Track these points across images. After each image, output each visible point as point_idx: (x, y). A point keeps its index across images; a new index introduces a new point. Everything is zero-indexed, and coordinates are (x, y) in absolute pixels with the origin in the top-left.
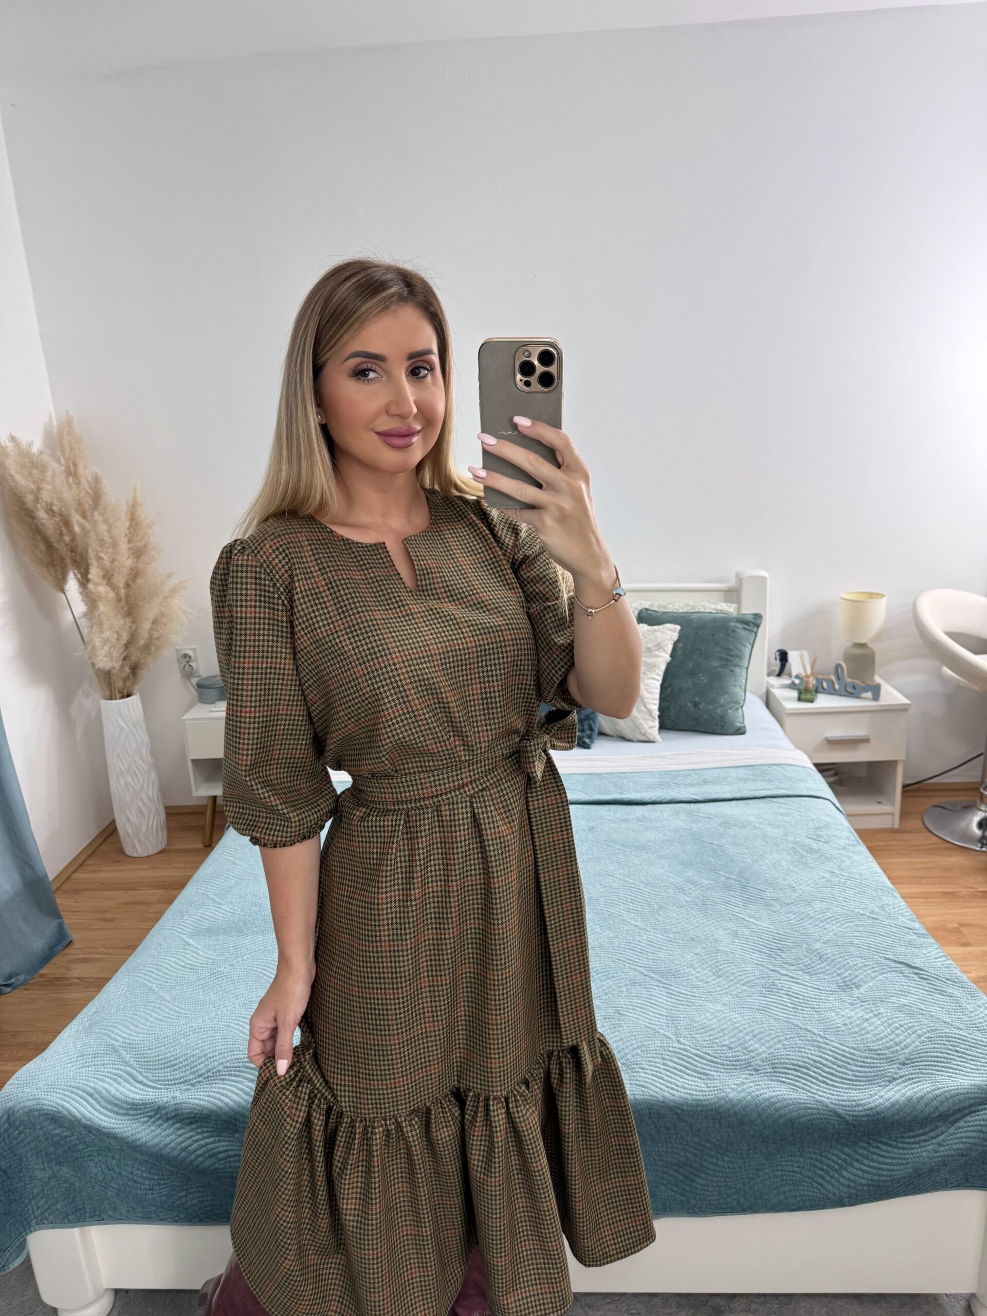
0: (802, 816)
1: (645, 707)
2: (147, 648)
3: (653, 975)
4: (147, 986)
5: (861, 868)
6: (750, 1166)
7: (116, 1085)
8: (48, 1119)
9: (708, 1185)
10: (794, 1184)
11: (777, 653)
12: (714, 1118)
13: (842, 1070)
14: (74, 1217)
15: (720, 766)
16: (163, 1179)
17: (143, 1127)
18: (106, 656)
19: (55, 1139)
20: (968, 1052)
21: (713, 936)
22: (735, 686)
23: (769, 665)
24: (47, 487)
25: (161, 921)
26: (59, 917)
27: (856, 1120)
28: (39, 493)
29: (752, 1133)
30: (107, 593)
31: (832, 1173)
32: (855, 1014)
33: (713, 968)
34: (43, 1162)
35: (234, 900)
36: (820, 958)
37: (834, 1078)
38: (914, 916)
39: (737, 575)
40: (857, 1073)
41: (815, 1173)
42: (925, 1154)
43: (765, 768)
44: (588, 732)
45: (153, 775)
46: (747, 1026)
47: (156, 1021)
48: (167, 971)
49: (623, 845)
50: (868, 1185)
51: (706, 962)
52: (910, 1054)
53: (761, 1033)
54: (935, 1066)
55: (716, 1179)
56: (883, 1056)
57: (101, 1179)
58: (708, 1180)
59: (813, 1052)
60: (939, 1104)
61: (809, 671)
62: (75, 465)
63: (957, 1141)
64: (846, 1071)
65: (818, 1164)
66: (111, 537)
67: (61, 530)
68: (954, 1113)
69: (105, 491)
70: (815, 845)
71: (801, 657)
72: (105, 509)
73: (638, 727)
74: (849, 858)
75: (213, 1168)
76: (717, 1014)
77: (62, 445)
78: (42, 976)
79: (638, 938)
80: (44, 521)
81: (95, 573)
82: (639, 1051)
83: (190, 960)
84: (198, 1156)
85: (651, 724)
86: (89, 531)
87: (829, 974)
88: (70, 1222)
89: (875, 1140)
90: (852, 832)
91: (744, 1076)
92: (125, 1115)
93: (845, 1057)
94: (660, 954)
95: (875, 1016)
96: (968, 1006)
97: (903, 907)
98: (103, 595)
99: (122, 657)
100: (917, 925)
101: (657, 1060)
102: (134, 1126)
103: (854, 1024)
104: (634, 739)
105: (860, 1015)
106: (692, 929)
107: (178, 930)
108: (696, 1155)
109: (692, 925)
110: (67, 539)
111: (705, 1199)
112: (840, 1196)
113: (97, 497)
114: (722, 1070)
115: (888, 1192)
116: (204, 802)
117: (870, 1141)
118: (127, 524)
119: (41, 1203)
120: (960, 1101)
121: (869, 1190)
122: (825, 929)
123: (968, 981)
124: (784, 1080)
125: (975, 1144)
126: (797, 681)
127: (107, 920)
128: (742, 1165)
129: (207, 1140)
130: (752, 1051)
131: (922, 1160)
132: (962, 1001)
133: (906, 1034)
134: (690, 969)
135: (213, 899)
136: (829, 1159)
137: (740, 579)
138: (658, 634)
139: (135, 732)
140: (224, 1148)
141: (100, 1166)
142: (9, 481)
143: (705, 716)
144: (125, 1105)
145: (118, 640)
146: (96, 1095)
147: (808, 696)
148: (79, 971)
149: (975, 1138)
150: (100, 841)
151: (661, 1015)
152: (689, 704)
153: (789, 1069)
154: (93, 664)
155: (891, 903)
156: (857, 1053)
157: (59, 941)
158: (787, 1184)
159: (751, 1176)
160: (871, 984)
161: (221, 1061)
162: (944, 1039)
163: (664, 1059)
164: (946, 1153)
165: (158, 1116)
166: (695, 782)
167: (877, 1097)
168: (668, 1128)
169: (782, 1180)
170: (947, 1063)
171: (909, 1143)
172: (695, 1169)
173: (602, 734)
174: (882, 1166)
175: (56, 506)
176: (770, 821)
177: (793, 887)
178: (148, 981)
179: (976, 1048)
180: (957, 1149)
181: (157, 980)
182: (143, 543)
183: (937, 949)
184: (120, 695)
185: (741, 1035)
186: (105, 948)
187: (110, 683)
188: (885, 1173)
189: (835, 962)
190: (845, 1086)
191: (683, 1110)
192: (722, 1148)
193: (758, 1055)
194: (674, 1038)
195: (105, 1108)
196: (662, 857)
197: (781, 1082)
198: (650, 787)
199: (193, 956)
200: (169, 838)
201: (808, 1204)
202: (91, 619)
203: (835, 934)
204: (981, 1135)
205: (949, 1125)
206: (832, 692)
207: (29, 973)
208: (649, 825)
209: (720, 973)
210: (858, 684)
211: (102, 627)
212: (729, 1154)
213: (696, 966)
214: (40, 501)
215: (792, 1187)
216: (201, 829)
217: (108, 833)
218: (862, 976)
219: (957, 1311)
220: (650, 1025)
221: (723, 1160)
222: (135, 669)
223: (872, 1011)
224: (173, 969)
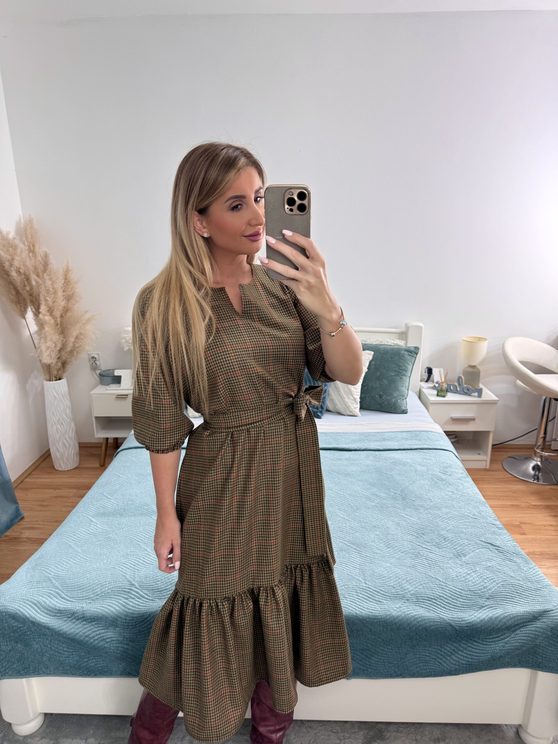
0: (436, 460)
1: (352, 396)
2: (71, 352)
3: (352, 546)
4: (68, 544)
5: (469, 490)
6: (402, 652)
7: (49, 599)
8: (11, 617)
9: (378, 662)
10: (425, 662)
11: (426, 369)
12: (384, 626)
13: (455, 601)
14: (23, 672)
15: (393, 431)
16: (75, 651)
17: (64, 623)
18: (48, 356)
19: (14, 629)
20: (524, 593)
21: (386, 525)
22: (402, 386)
23: (421, 377)
24: (17, 258)
25: (76, 508)
26: (17, 503)
27: (461, 629)
28: (13, 262)
29: (404, 634)
30: (50, 321)
31: (446, 657)
32: (462, 571)
33: (386, 543)
34: (7, 641)
35: (118, 497)
36: (445, 539)
37: (449, 605)
38: (497, 518)
39: (406, 325)
40: (462, 603)
41: (438, 657)
42: (497, 648)
43: (417, 433)
44: (320, 409)
45: (73, 425)
46: (403, 575)
47: (73, 564)
48: (79, 536)
49: (338, 473)
50: (466, 664)
51: (382, 540)
52: (492, 593)
53: (411, 579)
54: (504, 600)
55: (383, 658)
56: (477, 594)
57: (39, 651)
58: (379, 659)
59: (439, 591)
60: (506, 621)
61: (443, 380)
62: (33, 246)
63: (515, 641)
64: (456, 602)
65: (439, 652)
66: (53, 288)
67: (25, 283)
68: (514, 626)
69: (51, 262)
71: (440, 372)
72: (50, 272)
73: (348, 407)
74: (462, 484)
75: (103, 647)
76: (387, 568)
77: (26, 234)
78: (6, 536)
79: (345, 525)
80: (15, 278)
81: (43, 309)
82: (343, 587)
83: (93, 530)
84: (95, 640)
85: (355, 406)
86: (41, 285)
87: (449, 548)
88: (21, 675)
89: (471, 640)
90: (464, 470)
91: (401, 603)
92: (54, 616)
93: (456, 594)
94: (356, 534)
95: (474, 572)
96: (524, 568)
97: (491, 512)
98: (48, 321)
99: (57, 357)
100: (498, 523)
101: (353, 593)
102: (59, 622)
103: (462, 576)
104: (346, 414)
105: (465, 571)
106: (375, 521)
107: (86, 513)
109: (375, 518)
110: (28, 288)
112: (451, 670)
113: (46, 265)
114: (389, 600)
115: (477, 668)
116: (101, 441)
117: (468, 640)
118: (63, 281)
119: (5, 664)
120: (518, 620)
121: (466, 667)
122: (448, 523)
123: (524, 554)
124: (423, 606)
125: (525, 643)
126: (437, 385)
127: (44, 506)
128: (398, 651)
129: (101, 632)
130: (406, 590)
131: (496, 651)
132: (521, 565)
134: (373, 543)
135: (106, 496)
136: (446, 649)
137: (407, 327)
139: (63, 400)
140: (110, 636)
141: (40, 644)
143: (386, 403)
144: (54, 611)
145: (55, 347)
146: (38, 605)
147: (442, 394)
148: (27, 534)
149: (525, 640)
150: (41, 461)
151: (356, 568)
152: (377, 396)
153: (425, 600)
154: (40, 361)
155: (484, 510)
156: (463, 592)
157: (16, 517)
158: (422, 662)
159: (402, 657)
160: (472, 554)
161: (110, 587)
162: (511, 586)
163: (357, 592)
164: (509, 648)
165: (73, 617)
166: (378, 439)
167: (473, 616)
168: (358, 630)
169: (419, 660)
170: (512, 599)
171: (489, 642)
172: (372, 652)
173: (328, 411)
174: (474, 654)
175: (22, 269)
176: (419, 462)
177: (431, 500)
178: (69, 541)
179: (528, 591)
180: (515, 646)
181: (74, 541)
182: (71, 293)
183: (508, 536)
184: (55, 379)
185: (400, 580)
186: (42, 521)
187: (50, 371)
188: (476, 658)
189: (453, 542)
190: (456, 610)
191: (367, 621)
192: (387, 642)
193: (409, 591)
194: (363, 581)
195: (43, 612)
196: (359, 480)
197: (421, 607)
198: (354, 441)
199: (94, 528)
200: (80, 460)
201: (433, 674)
202: (40, 335)
203: (453, 526)
204: (528, 638)
205: (512, 633)
206: (456, 392)
208: (352, 462)
209: (389, 546)
210: (471, 389)
211: (46, 340)
212: (391, 645)
213: (376, 541)
214: (13, 266)
215: (424, 664)
216: (99, 456)
217: (46, 456)
218: (467, 550)
219: (511, 734)
220: (350, 574)
221: (387, 648)
222: (64, 364)
223: (472, 569)
224: (83, 535)
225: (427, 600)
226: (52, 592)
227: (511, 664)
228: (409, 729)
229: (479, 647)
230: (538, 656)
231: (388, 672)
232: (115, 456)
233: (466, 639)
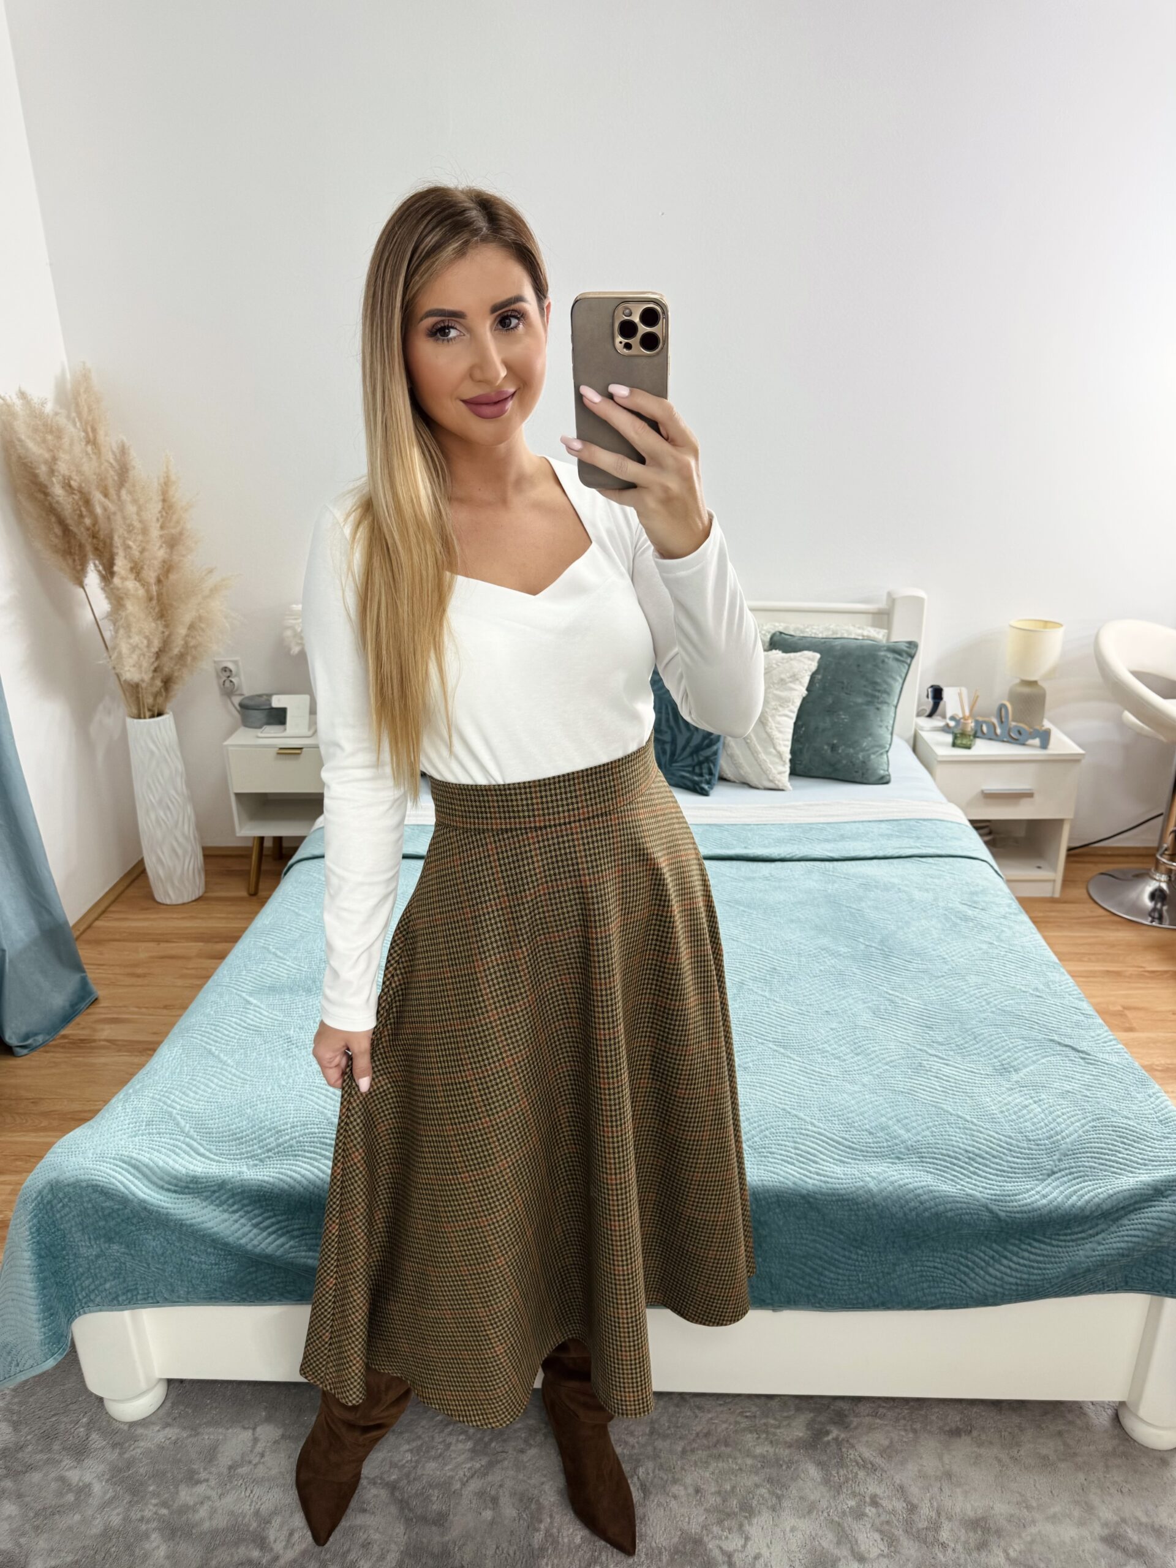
0: (955, 879)
1: (775, 748)
2: (182, 657)
4: (205, 1047)
5: (1023, 939)
6: (886, 1260)
7: (174, 1156)
8: (98, 1191)
9: (838, 1280)
10: (934, 1281)
11: (930, 690)
12: (851, 1210)
13: (997, 1160)
14: (124, 1299)
15: (861, 819)
17: (201, 1210)
18: (134, 666)
19: (106, 1212)
20: (1136, 1145)
21: (851, 1009)
22: (881, 726)
23: (918, 706)
24: (63, 456)
25: (215, 977)
26: (83, 971)
27: (1010, 1217)
28: (55, 464)
29: (892, 1227)
30: (136, 590)
31: (977, 1270)
32: (1012, 1100)
33: (851, 1045)
34: (90, 1238)
35: (299, 955)
36: (975, 1038)
37: (985, 1168)
38: (1083, 995)
39: (889, 594)
40: (1013, 1165)
41: (959, 1269)
42: (1081, 1253)
43: (912, 823)
44: (707, 777)
45: (189, 809)
46: (889, 1110)
47: (218, 1088)
48: (227, 1033)
49: (748, 907)
50: (1017, 1284)
51: (844, 1038)
52: (1072, 1144)
53: (906, 1118)
54: (1099, 1158)
55: (847, 1273)
56: (1043, 1147)
58: (839, 1274)
59: (965, 1141)
60: (1100, 1202)
61: (967, 713)
62: (94, 430)
63: (1118, 1239)
64: (1001, 1162)
65: (962, 1260)
66: (141, 522)
67: (81, 511)
68: (1117, 1210)
69: (134, 464)
70: (970, 912)
71: (960, 695)
72: (134, 486)
73: (765, 772)
74: (1010, 928)
76: (856, 1095)
77: (77, 405)
78: (64, 1037)
79: (767, 1010)
80: (61, 499)
81: (121, 565)
82: (767, 1133)
83: (252, 1020)
85: (781, 768)
86: (115, 514)
87: (984, 1056)
88: (119, 1304)
89: (1028, 1237)
90: (1012, 899)
91: (886, 1164)
92: (180, 1193)
93: (1001, 1146)
95: (1035, 1102)
96: (1138, 1095)
97: (1071, 985)
98: (132, 592)
99: (152, 668)
100: (1085, 1006)
101: (787, 1143)
102: (186, 1206)
103: (1011, 1111)
104: (760, 786)
105: (1018, 1100)
106: (827, 1001)
107: (237, 987)
108: (827, 1247)
110: (88, 521)
111: (833, 1293)
112: (985, 1295)
113: (123, 472)
114: (861, 1158)
115: (1038, 1293)
116: (249, 844)
117: (1023, 1238)
118: (160, 506)
119: (87, 1283)
120: (1125, 1198)
121: (1017, 1290)
122: (980, 1006)
123: (1140, 1068)
124: (931, 1170)
125: (1138, 1243)
126: (952, 724)
127: (139, 976)
128: (878, 1259)
130: (895, 1138)
131: (1078, 1258)
133: (1068, 1122)
134: (825, 1045)
135: (275, 954)
136: (976, 1256)
137: (892, 600)
138: (793, 663)
139: (167, 756)
142: (18, 447)
143: (844, 762)
144: (179, 1182)
145: (148, 646)
146: (145, 1169)
147: (965, 742)
148: (106, 1032)
149: (1138, 1237)
150: (125, 885)
151: (791, 1094)
152: (826, 747)
153: (936, 1159)
154: (118, 676)
155: (1057, 980)
156: (1014, 1142)
157: (82, 999)
158: (927, 1281)
159: (886, 1270)
161: (293, 1135)
162: (1110, 1128)
163: (795, 1142)
164: (1105, 1252)
165: (222, 1191)
166: (830, 837)
167: (1033, 1192)
169: (922, 1276)
170: (1112, 1155)
171: (1065, 1241)
172: (826, 1262)
173: (723, 779)
174: (1033, 1264)
175: (75, 480)
176: (917, 883)
177: (944, 958)
178: (206, 1043)
179: (1145, 1140)
180: (1118, 1249)
181: (216, 1042)
182: (178, 529)
183: (1106, 1032)
184: (150, 713)
185: (883, 1119)
187: (138, 698)
188: (1036, 1271)
189: (992, 1043)
190: (1000, 1178)
191: (816, 1199)
192: (856, 1240)
193: (903, 1142)
194: (806, 1119)
195: (156, 1184)
196: (792, 921)
197: (927, 1172)
198: (780, 841)
199: (255, 1016)
200: (207, 883)
201: (948, 1302)
202: (116, 621)
203: (991, 1012)
204: (1145, 1234)
205: (1111, 1223)
206: (993, 737)
207: (49, 1034)
208: (777, 884)
209: (859, 1051)
210: (1024, 729)
211: (130, 631)
212: (864, 1247)
213: (832, 1042)
214: (56, 474)
215: (932, 1283)
216: (245, 874)
217: (134, 875)
218: (1022, 1059)
219: (1103, 1420)
220: (780, 1105)
221: (858, 1254)
222: (168, 682)
223: (1032, 1098)
224: (234, 1031)
225: (940, 1160)
226: (180, 1144)
227: (1108, 1286)
228: (897, 1410)
229: (1044, 1250)
230: (1163, 1269)
231: (857, 1298)
232: (285, 874)
233: (1017, 1236)
